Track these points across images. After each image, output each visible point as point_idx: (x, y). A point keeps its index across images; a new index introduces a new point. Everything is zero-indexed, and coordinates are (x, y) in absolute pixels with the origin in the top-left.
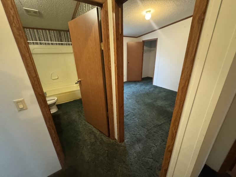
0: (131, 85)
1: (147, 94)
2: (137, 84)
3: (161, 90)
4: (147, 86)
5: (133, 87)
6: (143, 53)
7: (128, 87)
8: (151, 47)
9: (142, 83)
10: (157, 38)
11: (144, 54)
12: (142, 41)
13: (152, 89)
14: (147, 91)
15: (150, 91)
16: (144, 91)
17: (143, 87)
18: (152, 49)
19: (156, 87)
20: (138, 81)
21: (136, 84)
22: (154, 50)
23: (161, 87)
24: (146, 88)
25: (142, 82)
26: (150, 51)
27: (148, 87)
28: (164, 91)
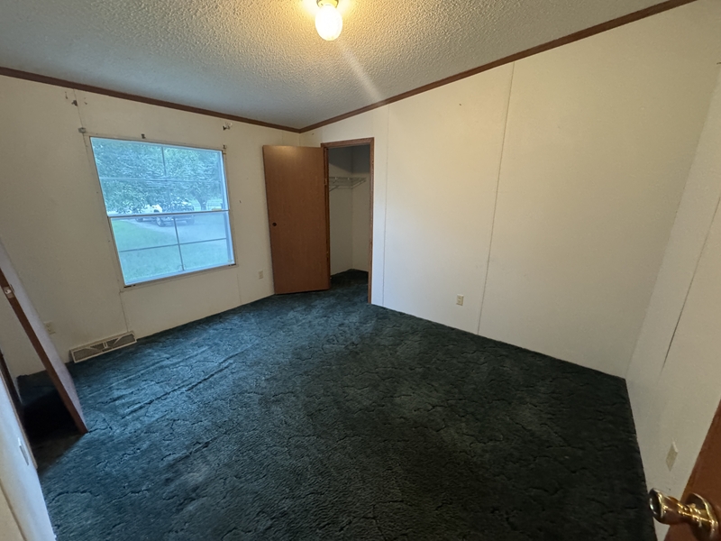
0: (291, 314)
1: (354, 354)
2: (314, 307)
3: (402, 329)
4: (349, 313)
5: (297, 321)
6: (327, 187)
7: (274, 327)
8: (352, 169)
9: (333, 301)
10: (373, 139)
11: (330, 193)
12: (320, 146)
13: (369, 327)
14: (354, 339)
15: (362, 337)
16: (341, 339)
17: (337, 318)
18: (356, 176)
19: (384, 314)
20: (318, 293)
21: (309, 308)
22: (364, 180)
23: (401, 313)
24: (346, 322)
25: (333, 295)
26: (353, 181)
27: (354, 319)
28: (414, 332)
